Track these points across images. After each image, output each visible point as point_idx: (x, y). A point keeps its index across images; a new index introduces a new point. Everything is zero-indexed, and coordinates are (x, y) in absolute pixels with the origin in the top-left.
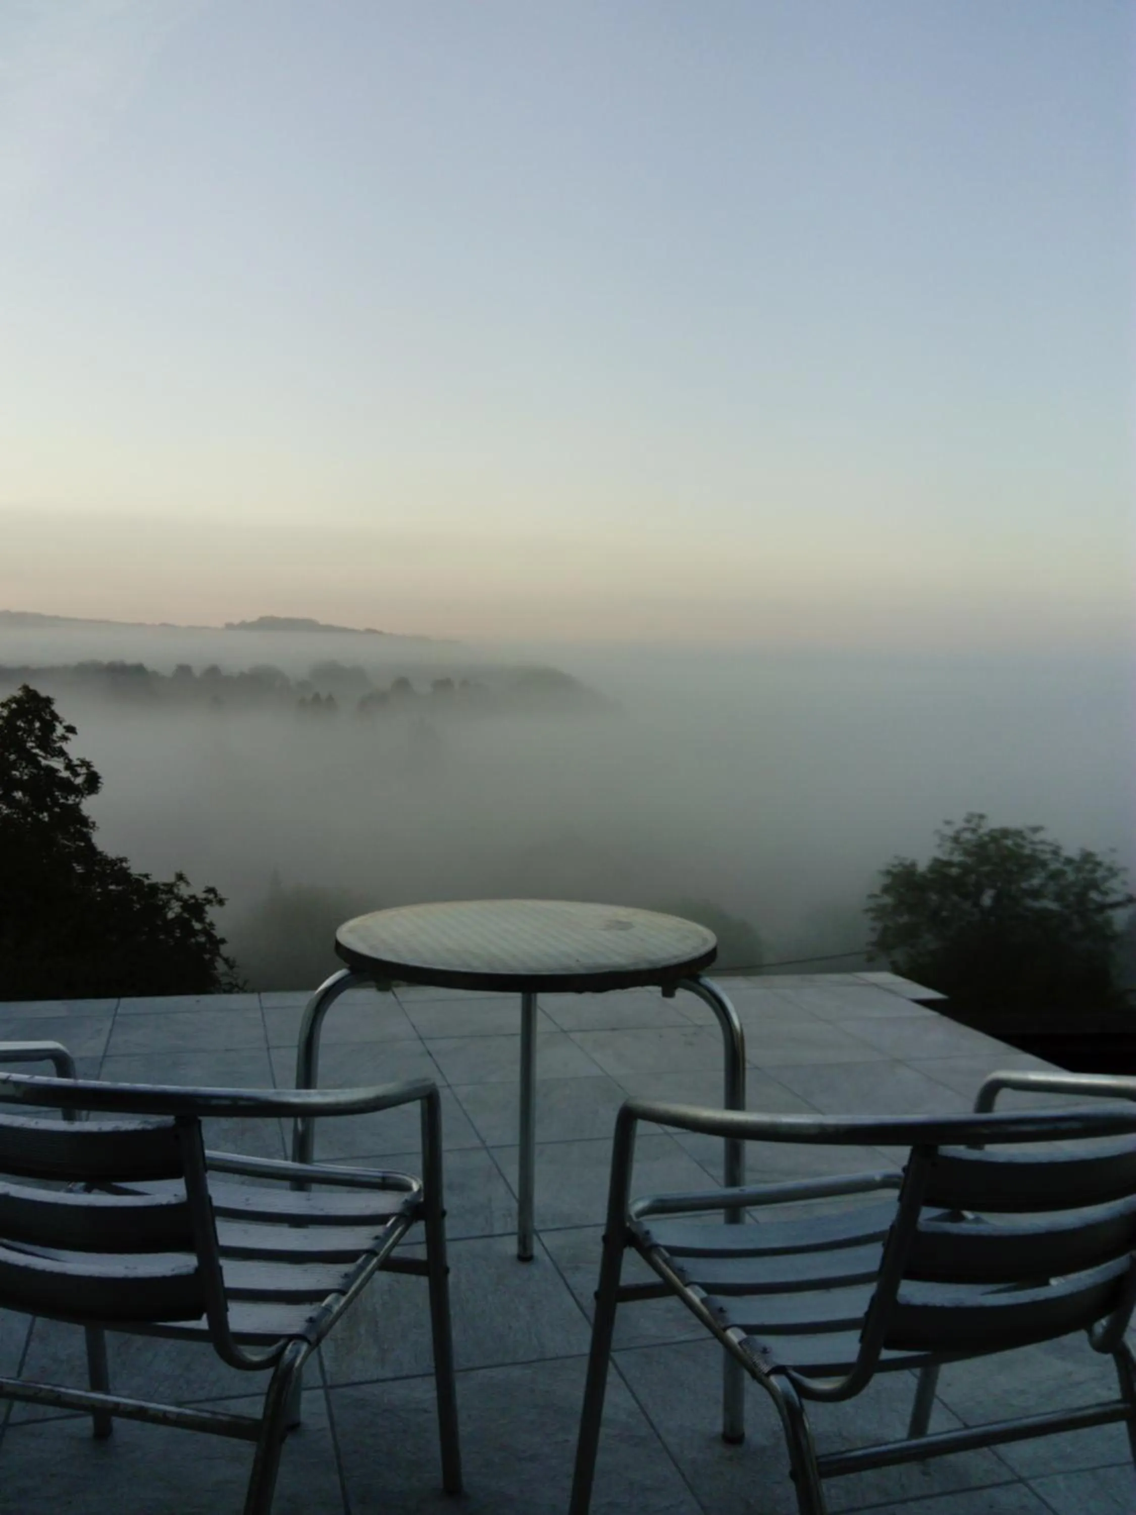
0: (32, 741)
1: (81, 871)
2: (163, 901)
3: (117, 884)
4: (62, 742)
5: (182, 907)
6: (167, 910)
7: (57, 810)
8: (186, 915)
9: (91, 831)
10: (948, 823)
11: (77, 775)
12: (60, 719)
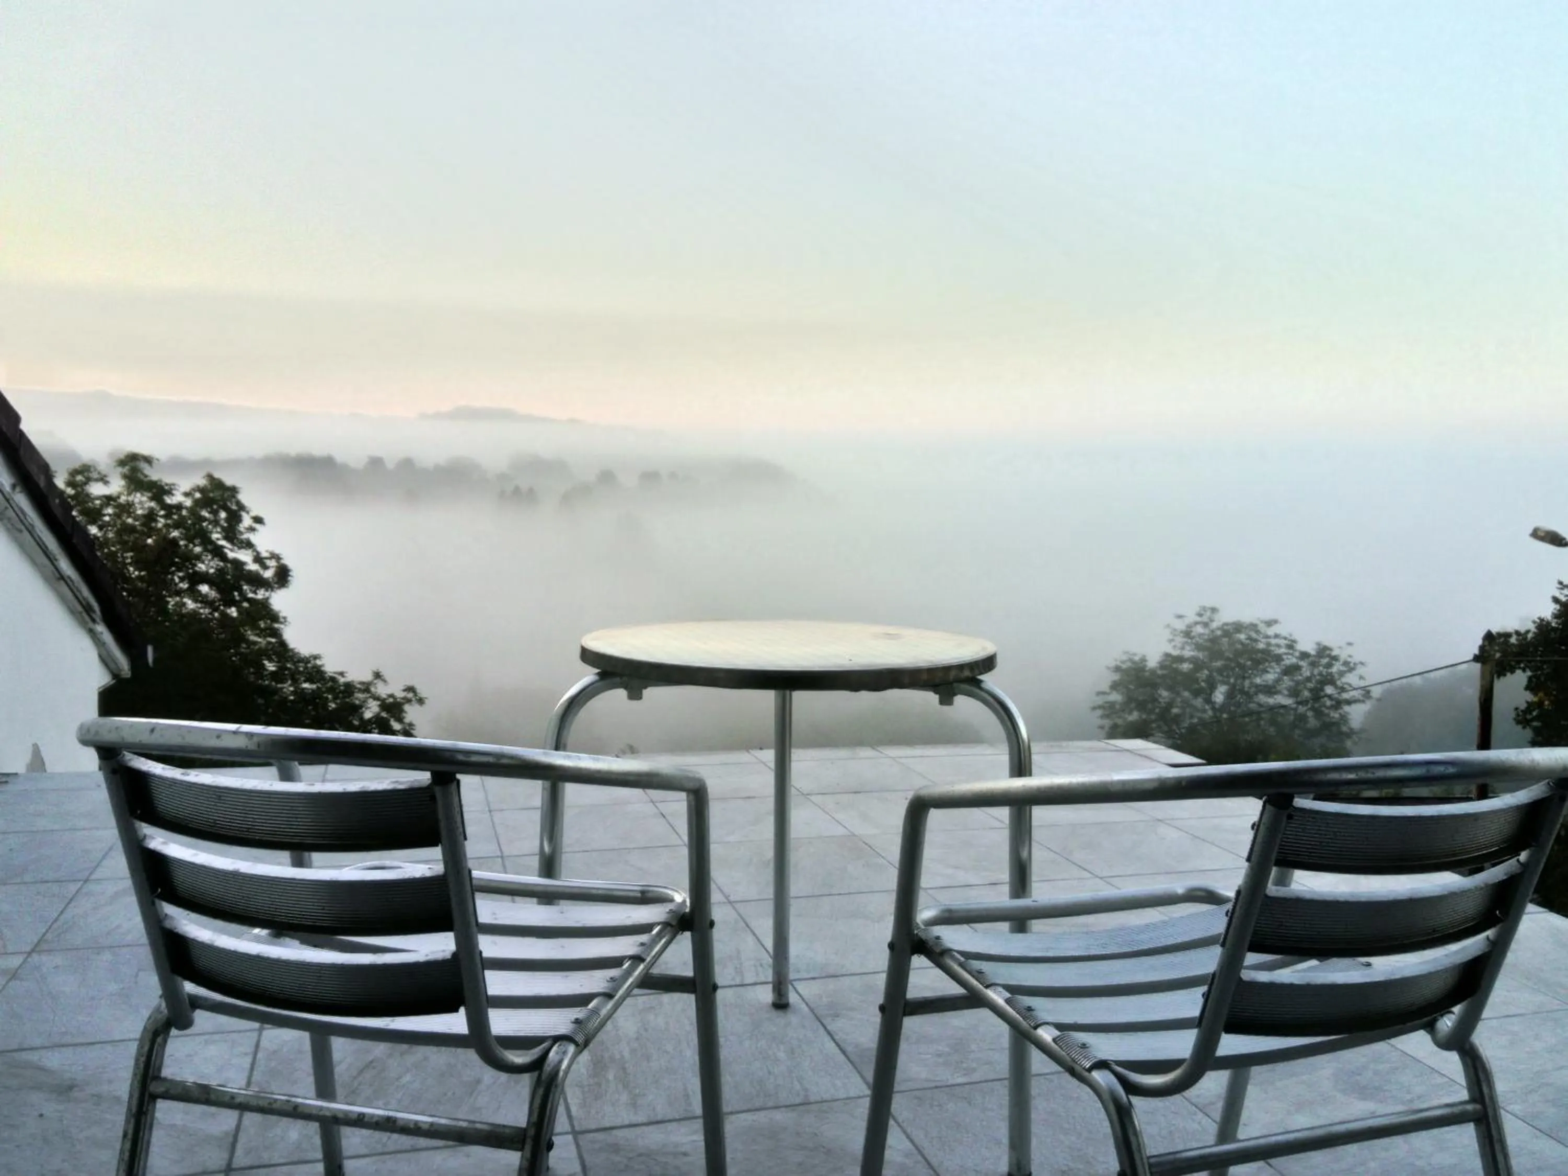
0: (217, 532)
1: (274, 669)
2: (360, 700)
3: (312, 682)
4: (250, 533)
5: (380, 706)
6: (364, 709)
7: (245, 605)
8: (384, 715)
9: (282, 626)
10: (1180, 617)
11: (266, 567)
12: (247, 509)
